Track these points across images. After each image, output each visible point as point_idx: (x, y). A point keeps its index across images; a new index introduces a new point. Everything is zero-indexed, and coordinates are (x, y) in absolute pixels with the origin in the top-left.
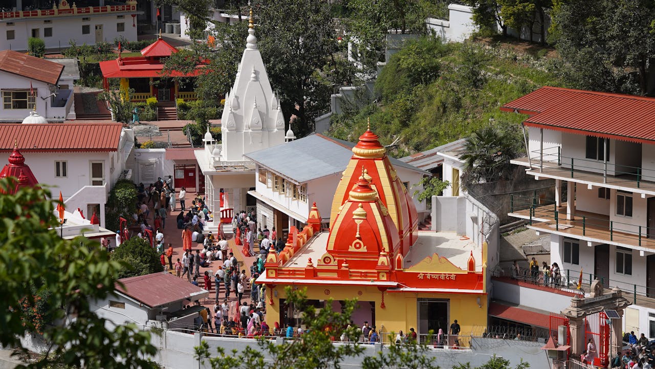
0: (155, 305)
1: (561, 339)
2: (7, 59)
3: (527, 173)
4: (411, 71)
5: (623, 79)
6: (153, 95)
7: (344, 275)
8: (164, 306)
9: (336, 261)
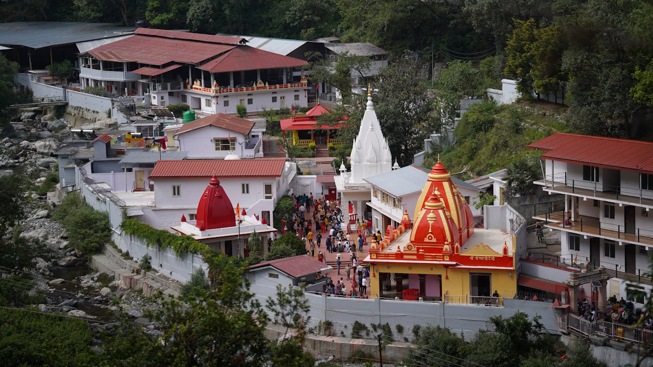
0: (297, 276)
1: (563, 301)
2: (219, 119)
3: (543, 190)
4: (475, 124)
5: (613, 127)
6: (313, 141)
7: (421, 257)
8: (303, 277)
9: (416, 248)
